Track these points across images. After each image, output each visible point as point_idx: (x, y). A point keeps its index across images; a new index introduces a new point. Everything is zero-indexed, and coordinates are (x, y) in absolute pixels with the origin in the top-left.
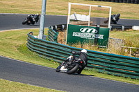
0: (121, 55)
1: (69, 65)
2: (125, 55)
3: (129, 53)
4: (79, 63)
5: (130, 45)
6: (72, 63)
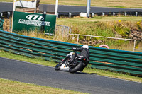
0: (68, 43)
1: (70, 63)
2: (72, 43)
3: (76, 40)
4: (82, 60)
5: (77, 32)
6: (74, 61)
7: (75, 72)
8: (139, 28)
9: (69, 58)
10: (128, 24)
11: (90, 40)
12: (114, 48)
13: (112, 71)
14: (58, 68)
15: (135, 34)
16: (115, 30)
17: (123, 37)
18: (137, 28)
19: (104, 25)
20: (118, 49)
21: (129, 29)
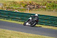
1: (31, 22)
3: (5, 9)
4: (36, 21)
6: (32, 21)
7: (33, 26)
8: (30, 4)
9: (29, 20)
10: (26, 2)
11: (11, 8)
12: (20, 12)
13: (20, 21)
14: (25, 25)
15: (29, 6)
16: (21, 4)
17: (24, 7)
18: (29, 4)
19: (16, 2)
20: (22, 12)
21: (26, 4)
